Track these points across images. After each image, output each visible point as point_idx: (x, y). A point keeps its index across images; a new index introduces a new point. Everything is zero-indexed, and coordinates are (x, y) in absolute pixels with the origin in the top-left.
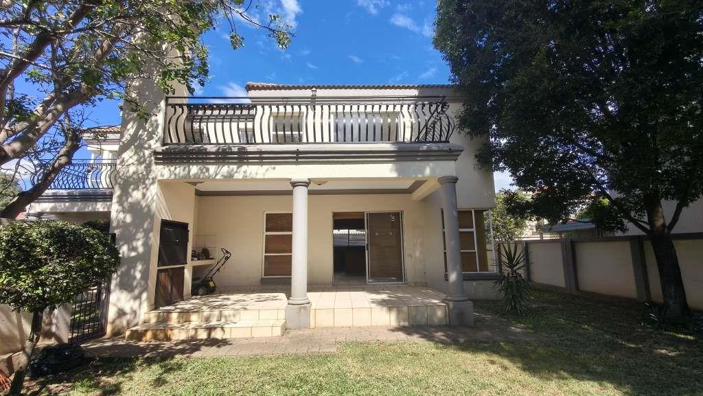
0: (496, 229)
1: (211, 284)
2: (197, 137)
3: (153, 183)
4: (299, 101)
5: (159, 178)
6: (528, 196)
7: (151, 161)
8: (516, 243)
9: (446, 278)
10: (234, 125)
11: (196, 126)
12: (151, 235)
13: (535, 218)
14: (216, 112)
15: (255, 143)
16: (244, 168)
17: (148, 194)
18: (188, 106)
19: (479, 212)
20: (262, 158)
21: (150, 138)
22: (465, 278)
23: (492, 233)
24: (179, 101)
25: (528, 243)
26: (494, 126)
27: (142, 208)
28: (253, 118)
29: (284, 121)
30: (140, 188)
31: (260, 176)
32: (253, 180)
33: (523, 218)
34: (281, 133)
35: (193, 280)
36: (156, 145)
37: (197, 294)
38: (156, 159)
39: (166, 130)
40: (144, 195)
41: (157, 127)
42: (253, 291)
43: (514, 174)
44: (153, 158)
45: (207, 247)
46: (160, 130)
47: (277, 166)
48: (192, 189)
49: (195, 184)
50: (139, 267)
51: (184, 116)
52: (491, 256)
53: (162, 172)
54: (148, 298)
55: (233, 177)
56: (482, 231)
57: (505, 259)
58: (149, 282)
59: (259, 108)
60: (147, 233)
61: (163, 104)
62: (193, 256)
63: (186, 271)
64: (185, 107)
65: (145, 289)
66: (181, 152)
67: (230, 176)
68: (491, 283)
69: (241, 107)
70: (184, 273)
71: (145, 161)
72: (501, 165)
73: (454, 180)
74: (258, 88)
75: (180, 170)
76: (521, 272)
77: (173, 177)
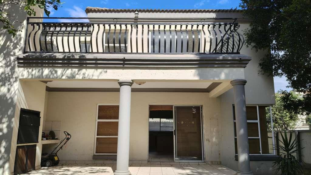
0: (275, 121)
1: (56, 158)
2: (48, 47)
3: (16, 81)
4: (125, 21)
5: (21, 77)
6: (300, 96)
7: (14, 65)
8: (291, 132)
9: (237, 158)
10: (77, 38)
11: (49, 39)
12: (13, 119)
13: (305, 113)
14: (64, 29)
15: (92, 52)
16: (84, 71)
17: (12, 89)
18: (43, 24)
19: (262, 108)
20: (97, 64)
21: (15, 48)
22: (251, 159)
23: (272, 124)
24: (36, 21)
25: (300, 132)
26: (274, 42)
27: (7, 100)
28: (91, 34)
29: (114, 37)
30: (7, 84)
31: (95, 78)
32: (90, 80)
33: (296, 113)
34: (111, 45)
35: (43, 154)
36: (19, 53)
37: (45, 166)
38: (19, 63)
39: (27, 42)
40: (9, 90)
41: (20, 39)
42: (87, 165)
43: (289, 78)
44: (16, 62)
45: (53, 130)
46: (22, 42)
47: (109, 70)
48: (44, 86)
49: (46, 82)
50: (4, 144)
51: (40, 32)
52: (272, 142)
53: (23, 73)
54: (9, 168)
55: (75, 77)
56: (265, 122)
57: (282, 144)
58: (10, 155)
59: (96, 26)
60: (10, 118)
61: (25, 22)
62: (43, 136)
63: (37, 148)
64: (41, 25)
65: (7, 160)
66: (37, 58)
67: (72, 77)
68: (271, 163)
69: (82, 25)
70: (35, 150)
71: (10, 64)
72: (280, 71)
73: (243, 83)
74: (95, 11)
75: (35, 72)
76: (294, 154)
77: (30, 77)
